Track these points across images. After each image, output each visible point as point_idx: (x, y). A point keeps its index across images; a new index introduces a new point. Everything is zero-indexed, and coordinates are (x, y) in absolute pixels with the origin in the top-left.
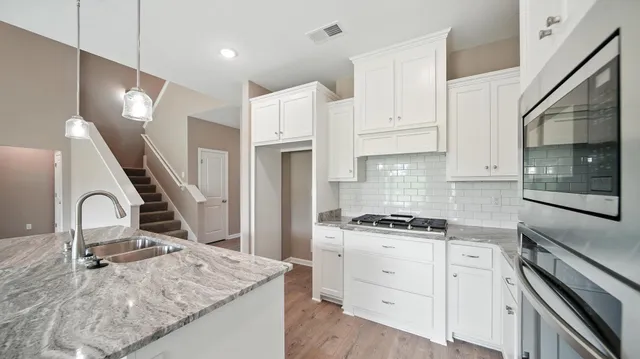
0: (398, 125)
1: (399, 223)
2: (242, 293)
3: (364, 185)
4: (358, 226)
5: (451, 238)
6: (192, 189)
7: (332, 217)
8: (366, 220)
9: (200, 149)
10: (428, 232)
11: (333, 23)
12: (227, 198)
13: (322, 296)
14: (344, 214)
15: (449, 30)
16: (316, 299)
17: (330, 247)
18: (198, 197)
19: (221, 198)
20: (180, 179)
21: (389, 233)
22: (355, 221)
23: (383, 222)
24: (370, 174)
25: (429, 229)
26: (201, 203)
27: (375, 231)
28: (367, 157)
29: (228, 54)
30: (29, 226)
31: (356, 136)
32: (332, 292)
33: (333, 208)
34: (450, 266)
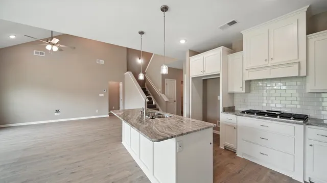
0: (270, 63)
1: (271, 114)
2: (201, 130)
3: (250, 95)
4: (246, 114)
5: (308, 124)
6: (163, 96)
7: (230, 110)
8: (251, 112)
9: (166, 79)
10: (292, 120)
11: (233, 20)
12: (176, 100)
13: (225, 147)
14: (236, 109)
15: (308, 6)
16: (222, 147)
17: (229, 124)
18: (166, 99)
19: (173, 100)
20: (158, 91)
21: (264, 119)
22: (243, 112)
23: (261, 113)
24: (253, 88)
25: (292, 118)
26: (167, 102)
27: (255, 118)
28: (251, 81)
29: (183, 42)
30: (113, 108)
31: (245, 71)
32: (231, 145)
33: (231, 105)
34: (307, 140)
